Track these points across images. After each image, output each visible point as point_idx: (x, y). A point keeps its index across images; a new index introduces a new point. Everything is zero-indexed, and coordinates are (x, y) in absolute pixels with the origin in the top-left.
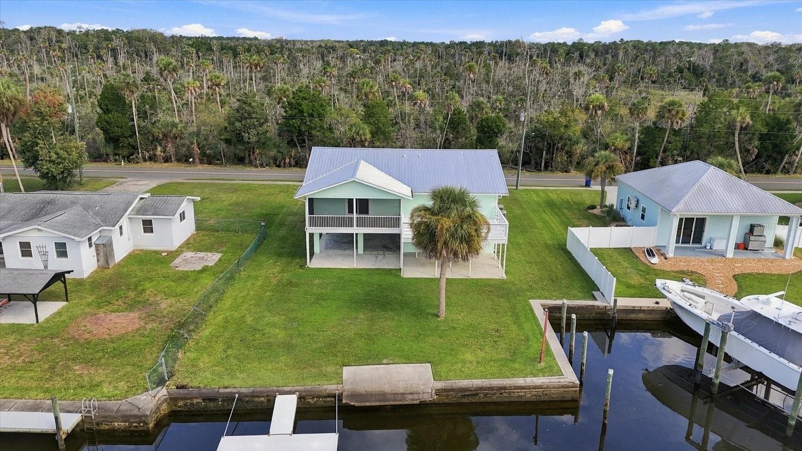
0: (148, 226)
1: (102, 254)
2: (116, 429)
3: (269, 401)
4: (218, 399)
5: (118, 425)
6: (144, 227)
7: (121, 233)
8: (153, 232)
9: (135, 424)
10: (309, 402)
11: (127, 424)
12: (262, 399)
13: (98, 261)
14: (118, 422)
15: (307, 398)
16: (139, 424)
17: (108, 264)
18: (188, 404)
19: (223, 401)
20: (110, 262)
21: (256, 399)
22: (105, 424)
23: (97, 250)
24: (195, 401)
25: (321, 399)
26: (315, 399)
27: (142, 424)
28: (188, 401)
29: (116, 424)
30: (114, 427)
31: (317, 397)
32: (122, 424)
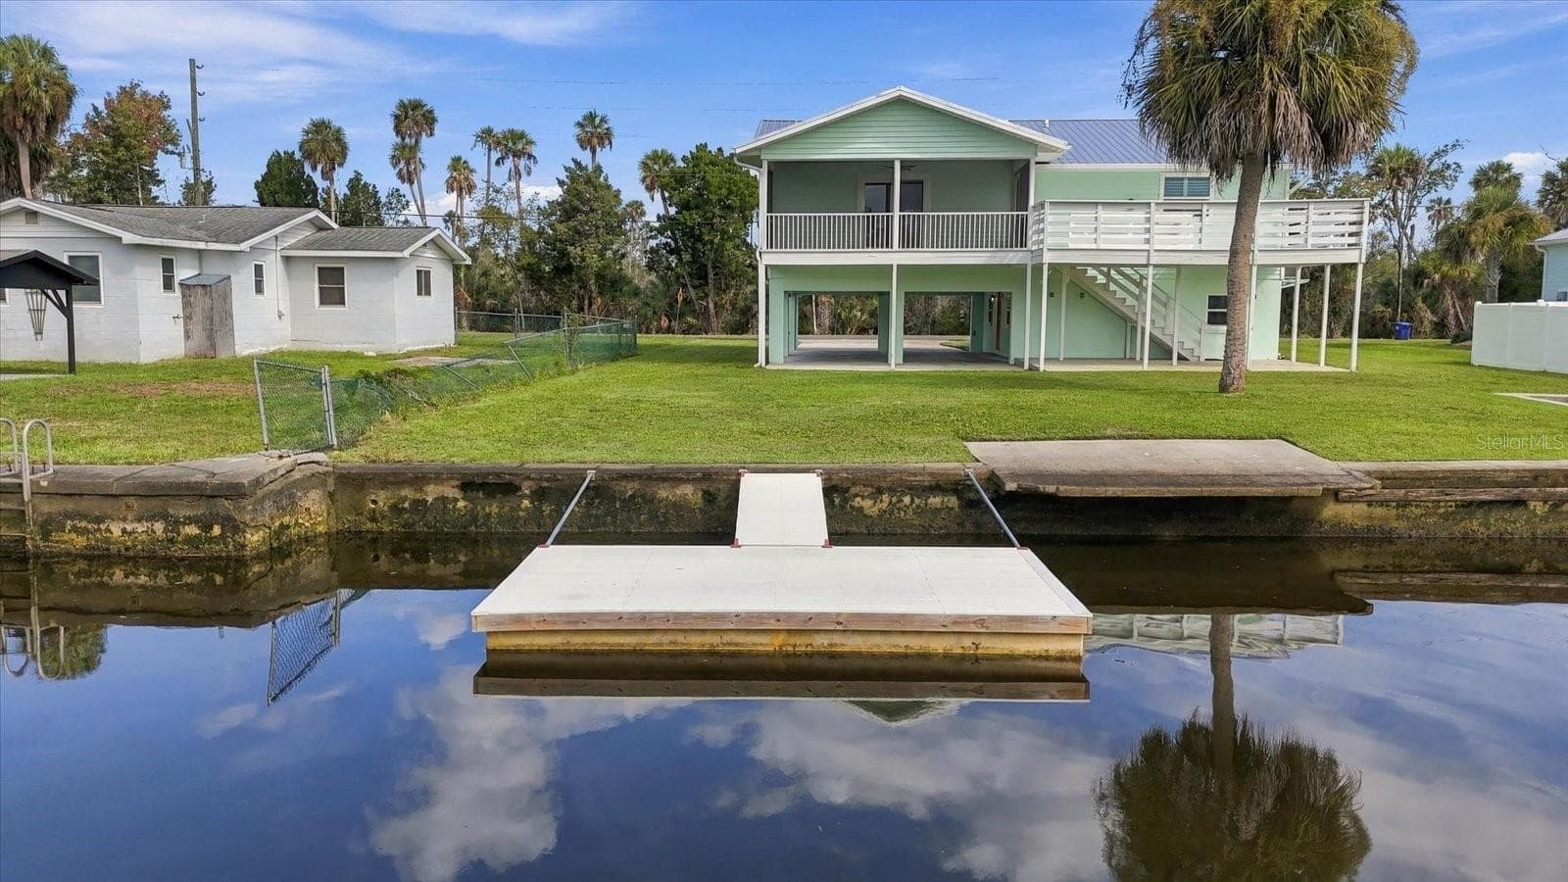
0: (332, 286)
1: (198, 317)
2: (114, 549)
3: (709, 497)
4: (518, 488)
5: (124, 531)
6: (320, 288)
7: (259, 289)
8: (344, 304)
9: (192, 530)
10: (861, 509)
11: (159, 527)
12: (687, 491)
13: (187, 336)
14: (124, 520)
15: (853, 490)
16: (208, 528)
17: (213, 347)
18: (406, 505)
19: (540, 495)
20: (219, 343)
21: (664, 493)
22: (74, 529)
23: (187, 304)
24: (431, 493)
25: (907, 500)
26: (885, 498)
27: (217, 530)
28: (407, 492)
29: (116, 530)
30: (107, 541)
31: (891, 490)
32: (140, 528)
